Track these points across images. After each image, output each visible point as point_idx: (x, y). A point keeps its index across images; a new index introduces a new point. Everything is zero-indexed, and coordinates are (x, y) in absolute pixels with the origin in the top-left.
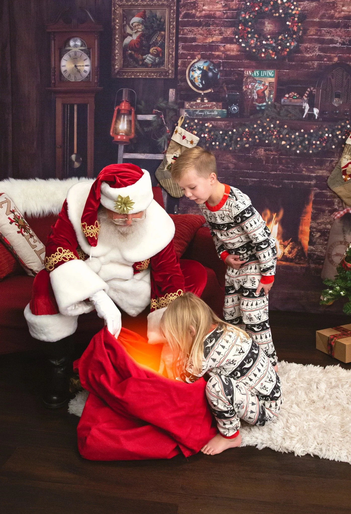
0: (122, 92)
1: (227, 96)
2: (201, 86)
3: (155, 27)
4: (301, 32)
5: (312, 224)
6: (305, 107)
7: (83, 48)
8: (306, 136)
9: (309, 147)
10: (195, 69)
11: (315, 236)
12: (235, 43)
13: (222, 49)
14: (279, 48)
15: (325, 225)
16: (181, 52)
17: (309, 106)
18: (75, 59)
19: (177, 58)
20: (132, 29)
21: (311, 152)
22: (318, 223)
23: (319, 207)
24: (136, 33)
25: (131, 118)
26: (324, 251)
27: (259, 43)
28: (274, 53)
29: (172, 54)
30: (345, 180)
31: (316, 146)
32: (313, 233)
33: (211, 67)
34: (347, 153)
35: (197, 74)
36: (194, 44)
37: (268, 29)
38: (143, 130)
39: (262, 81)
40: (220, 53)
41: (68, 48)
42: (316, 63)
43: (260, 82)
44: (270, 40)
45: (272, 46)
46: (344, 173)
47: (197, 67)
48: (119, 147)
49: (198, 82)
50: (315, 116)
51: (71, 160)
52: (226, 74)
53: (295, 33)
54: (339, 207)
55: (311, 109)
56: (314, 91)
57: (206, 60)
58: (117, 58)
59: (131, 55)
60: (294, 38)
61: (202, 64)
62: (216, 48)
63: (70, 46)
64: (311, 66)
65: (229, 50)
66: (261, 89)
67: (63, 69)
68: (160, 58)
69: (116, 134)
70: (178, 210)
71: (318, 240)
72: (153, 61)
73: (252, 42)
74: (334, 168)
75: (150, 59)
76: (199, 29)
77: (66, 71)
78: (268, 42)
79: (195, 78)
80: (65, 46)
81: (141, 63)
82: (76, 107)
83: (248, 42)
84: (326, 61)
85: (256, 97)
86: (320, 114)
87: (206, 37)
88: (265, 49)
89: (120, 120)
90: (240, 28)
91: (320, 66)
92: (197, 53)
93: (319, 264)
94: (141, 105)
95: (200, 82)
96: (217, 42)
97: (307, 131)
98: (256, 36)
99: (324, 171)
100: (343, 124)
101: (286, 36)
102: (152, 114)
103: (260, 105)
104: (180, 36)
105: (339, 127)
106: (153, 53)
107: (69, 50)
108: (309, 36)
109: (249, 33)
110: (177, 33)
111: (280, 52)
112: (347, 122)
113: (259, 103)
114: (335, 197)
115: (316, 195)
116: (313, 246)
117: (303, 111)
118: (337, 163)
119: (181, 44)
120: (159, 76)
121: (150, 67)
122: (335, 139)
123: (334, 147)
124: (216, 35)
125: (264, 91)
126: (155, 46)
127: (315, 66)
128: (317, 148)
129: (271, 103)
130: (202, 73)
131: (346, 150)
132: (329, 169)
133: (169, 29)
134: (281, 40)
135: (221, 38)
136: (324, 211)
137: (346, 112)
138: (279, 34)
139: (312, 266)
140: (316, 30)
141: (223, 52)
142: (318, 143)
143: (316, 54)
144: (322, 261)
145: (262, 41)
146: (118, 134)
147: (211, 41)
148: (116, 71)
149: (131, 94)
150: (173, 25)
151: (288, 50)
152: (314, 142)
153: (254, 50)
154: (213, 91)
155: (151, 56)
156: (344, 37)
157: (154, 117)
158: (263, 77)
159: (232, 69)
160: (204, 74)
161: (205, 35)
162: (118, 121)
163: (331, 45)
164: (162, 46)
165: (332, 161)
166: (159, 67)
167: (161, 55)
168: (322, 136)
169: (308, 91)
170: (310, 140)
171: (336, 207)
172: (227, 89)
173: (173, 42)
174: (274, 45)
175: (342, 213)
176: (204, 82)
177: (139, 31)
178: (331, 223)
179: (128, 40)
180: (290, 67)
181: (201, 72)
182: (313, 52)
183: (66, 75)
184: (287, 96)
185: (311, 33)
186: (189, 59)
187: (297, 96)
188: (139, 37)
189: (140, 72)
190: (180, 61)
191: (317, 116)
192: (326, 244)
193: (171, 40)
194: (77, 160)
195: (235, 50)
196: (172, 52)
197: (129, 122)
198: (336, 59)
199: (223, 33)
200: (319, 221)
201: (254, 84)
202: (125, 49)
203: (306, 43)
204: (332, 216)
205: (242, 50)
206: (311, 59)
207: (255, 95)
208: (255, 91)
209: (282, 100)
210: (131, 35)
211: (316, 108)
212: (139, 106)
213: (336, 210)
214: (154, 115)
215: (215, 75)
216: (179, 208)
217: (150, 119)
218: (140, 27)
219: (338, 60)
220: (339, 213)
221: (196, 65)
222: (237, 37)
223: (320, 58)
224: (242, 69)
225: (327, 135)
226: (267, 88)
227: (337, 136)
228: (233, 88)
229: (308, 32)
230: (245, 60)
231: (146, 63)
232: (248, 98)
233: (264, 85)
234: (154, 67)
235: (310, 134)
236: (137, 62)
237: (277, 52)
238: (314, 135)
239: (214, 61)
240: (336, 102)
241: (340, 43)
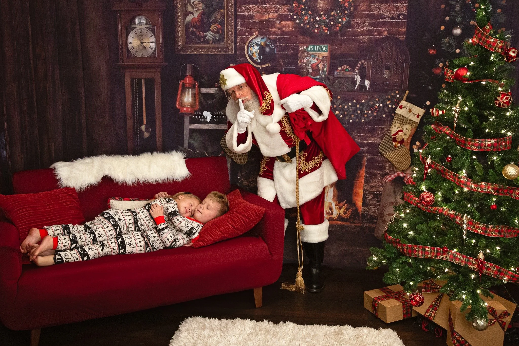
0: (185, 67)
1: (283, 70)
2: (259, 61)
3: (215, 6)
4: (352, 8)
5: (365, 186)
6: (357, 79)
7: (148, 26)
8: (358, 106)
9: (361, 116)
10: (253, 45)
11: (368, 197)
12: (290, 20)
13: (278, 25)
14: (332, 23)
15: (377, 188)
16: (239, 29)
17: (361, 78)
18: (141, 36)
19: (236, 34)
20: (193, 7)
21: (363, 120)
22: (371, 186)
23: (371, 171)
24: (197, 11)
25: (195, 91)
26: (376, 211)
27: (312, 20)
28: (327, 28)
29: (231, 31)
30: (395, 146)
31: (367, 115)
32: (366, 195)
33: (268, 43)
34: (397, 121)
35: (255, 50)
36: (251, 21)
37: (321, 6)
38: (207, 102)
39: (316, 56)
40: (277, 30)
41: (134, 26)
42: (367, 37)
43: (314, 57)
44: (323, 16)
45: (325, 22)
46: (395, 140)
47: (255, 43)
48: (185, 119)
49: (256, 57)
50: (366, 87)
51: (141, 130)
52: (283, 49)
53: (346, 9)
54: (390, 171)
55: (362, 81)
56: (366, 64)
57: (263, 37)
58: (180, 35)
59: (193, 32)
60: (346, 14)
61: (260, 40)
62: (273, 25)
63: (135, 24)
64: (361, 40)
65: (284, 27)
66: (315, 63)
67: (130, 46)
68: (220, 35)
69: (181, 106)
70: (241, 175)
71: (371, 201)
72: (213, 37)
73: (306, 18)
74: (385, 135)
75: (211, 36)
76: (256, 7)
77: (133, 47)
78: (321, 19)
79: (253, 54)
80: (131, 24)
81: (202, 40)
82: (143, 82)
83: (302, 19)
84: (376, 35)
85: (311, 71)
86: (371, 85)
87: (263, 15)
88: (319, 25)
89: (185, 94)
90: (294, 5)
91: (370, 39)
92: (255, 29)
93: (373, 223)
94: (204, 79)
95: (258, 57)
96: (273, 19)
97: (359, 102)
98: (310, 12)
99: (376, 138)
100: (393, 94)
101: (338, 12)
102: (215, 87)
103: (315, 77)
104: (238, 14)
105: (389, 97)
106: (213, 30)
107: (135, 28)
108: (360, 11)
109: (303, 10)
110: (236, 11)
111: (333, 28)
112: (397, 92)
113: (314, 76)
114: (386, 162)
115: (368, 161)
116: (366, 207)
117: (355, 83)
118: (388, 130)
119: (239, 22)
120: (220, 52)
121: (211, 44)
122: (385, 108)
123: (384, 116)
124: (272, 12)
125: (318, 64)
126: (215, 24)
127: (366, 40)
128: (368, 117)
129: (325, 76)
130: (260, 49)
131: (396, 118)
132: (380, 136)
133: (228, 8)
134: (334, 15)
135: (277, 16)
136: (376, 175)
137: (396, 83)
138: (332, 10)
139: (366, 225)
140: (366, 5)
141: (279, 28)
142: (370, 112)
143: (366, 29)
144: (375, 221)
145: (316, 17)
146: (184, 107)
147: (267, 18)
148: (180, 48)
149: (194, 70)
150: (231, 3)
151: (340, 25)
152: (366, 112)
153: (308, 26)
154: (270, 66)
155: (212, 33)
156: (393, 12)
157: (216, 91)
158: (317, 51)
159: (288, 45)
160: (262, 49)
161: (262, 12)
162: (183, 94)
163: (381, 20)
164: (222, 23)
165: (383, 129)
166: (219, 44)
167: (221, 32)
168: (373, 106)
169: (360, 64)
170: (362, 109)
171: (387, 171)
172: (284, 64)
173: (232, 19)
174: (327, 21)
175: (393, 176)
176: (261, 57)
177: (200, 10)
178: (382, 186)
179: (189, 18)
180: (342, 42)
181: (259, 47)
182: (364, 27)
183: (133, 51)
184: (340, 69)
185: (362, 9)
186: (248, 35)
187: (349, 69)
188: (200, 15)
189: (202, 48)
190: (239, 38)
191: (368, 87)
192: (379, 205)
193: (230, 17)
194: (147, 130)
195: (290, 26)
196: (232, 29)
197: (194, 95)
198: (385, 33)
199: (278, 10)
200: (371, 184)
201: (308, 58)
202: (187, 27)
203: (357, 18)
204: (384, 179)
205: (297, 26)
206: (362, 34)
207: (310, 69)
208: (310, 65)
209: (335, 73)
210: (192, 13)
211: (368, 80)
212: (202, 80)
213: (387, 174)
214: (217, 89)
215: (272, 50)
216: (242, 174)
217: (213, 93)
218: (200, 5)
219: (388, 34)
220: (390, 177)
221: (254, 41)
222: (292, 14)
223: (370, 32)
224: (297, 45)
225: (377, 105)
226: (320, 62)
227: (387, 105)
228: (288, 63)
229: (359, 7)
230: (300, 36)
231: (207, 39)
232: (303, 72)
233: (318, 59)
234: (215, 44)
235: (362, 104)
236: (199, 39)
237: (330, 28)
238: (366, 105)
239: (271, 37)
240: (386, 74)
241: (389, 18)
